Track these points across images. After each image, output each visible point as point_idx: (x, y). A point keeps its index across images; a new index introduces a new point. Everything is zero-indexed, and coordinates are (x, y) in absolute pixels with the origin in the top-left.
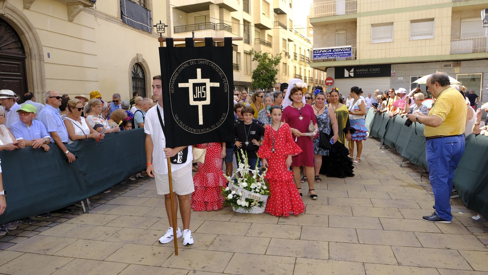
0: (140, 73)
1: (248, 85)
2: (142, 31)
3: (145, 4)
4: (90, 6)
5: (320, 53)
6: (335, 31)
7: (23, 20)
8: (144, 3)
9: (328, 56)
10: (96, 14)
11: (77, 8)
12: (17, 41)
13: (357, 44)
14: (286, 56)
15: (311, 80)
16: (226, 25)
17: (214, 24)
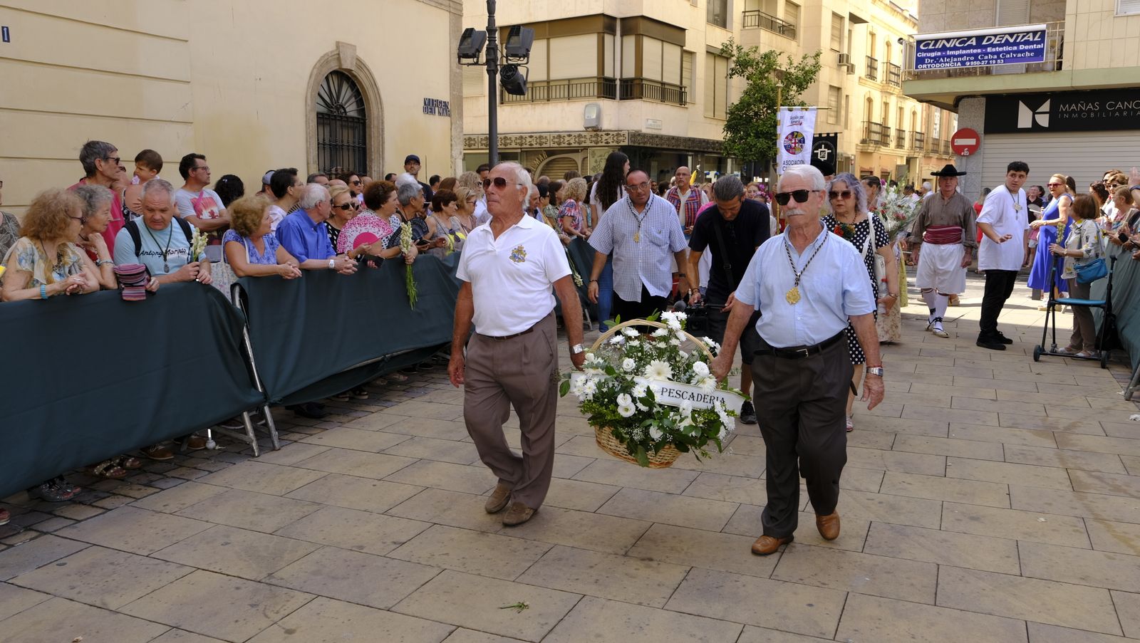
0: (348, 104)
1: (713, 148)
5: (938, 50)
9: (964, 58)
13: (1067, 18)
14: (840, 66)
15: (917, 140)
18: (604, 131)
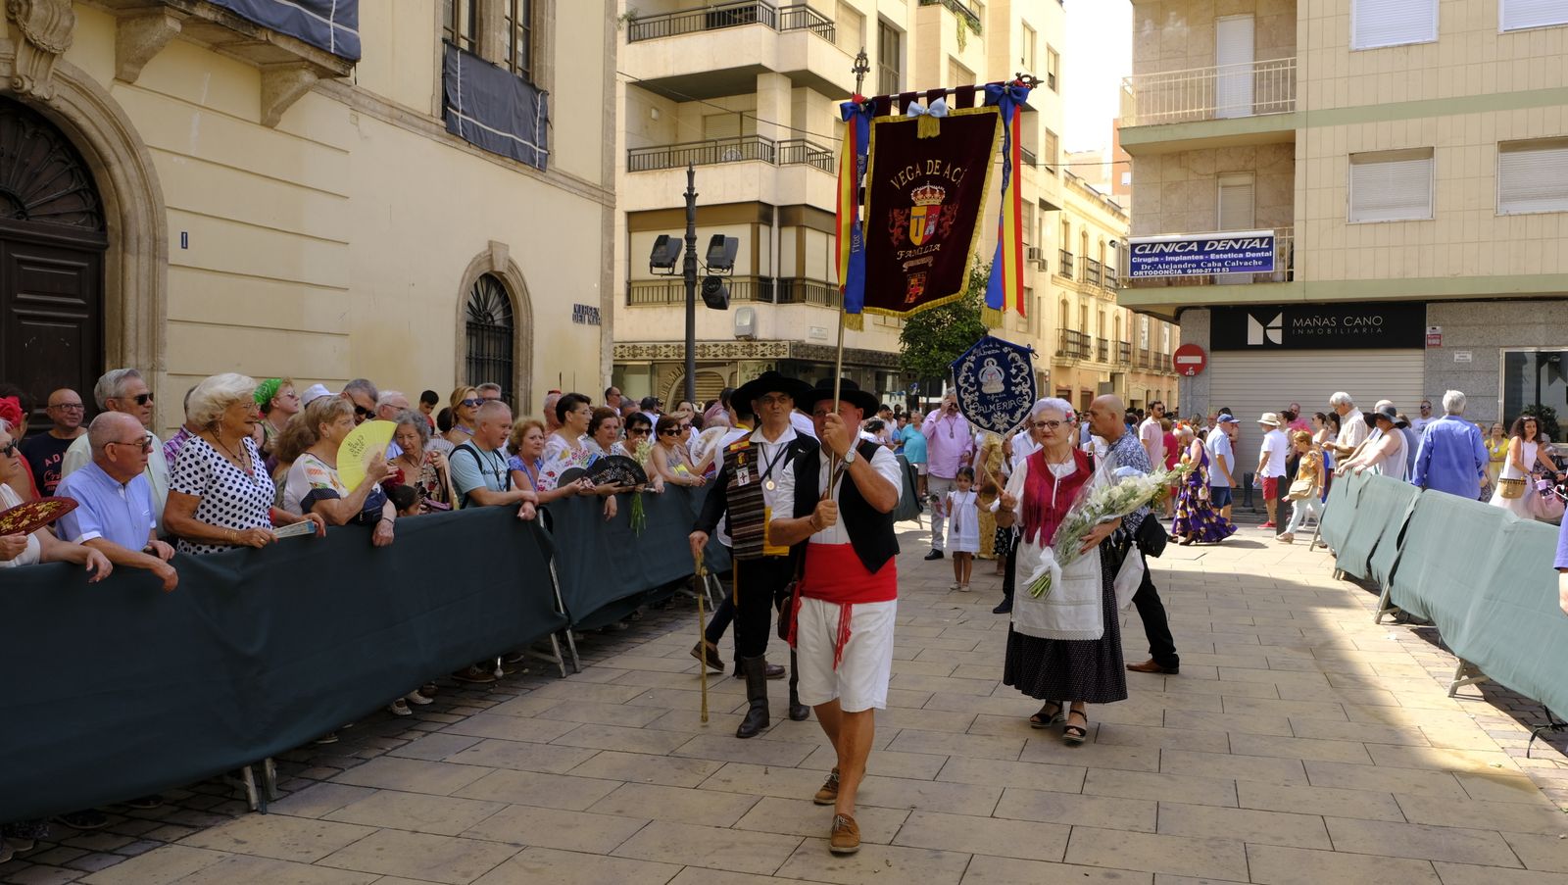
0: (496, 310)
1: (886, 362)
2: (514, 162)
3: (530, 71)
4: (340, 75)
5: (1155, 255)
6: (1211, 177)
7: (110, 117)
8: (528, 66)
9: (1185, 266)
10: (356, 102)
11: (293, 81)
12: (84, 190)
13: (1296, 224)
14: (1031, 262)
15: (1122, 352)
16: (816, 145)
17: (770, 144)
18: (759, 341)
